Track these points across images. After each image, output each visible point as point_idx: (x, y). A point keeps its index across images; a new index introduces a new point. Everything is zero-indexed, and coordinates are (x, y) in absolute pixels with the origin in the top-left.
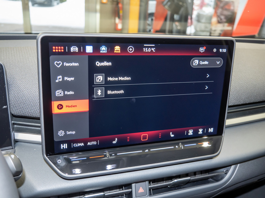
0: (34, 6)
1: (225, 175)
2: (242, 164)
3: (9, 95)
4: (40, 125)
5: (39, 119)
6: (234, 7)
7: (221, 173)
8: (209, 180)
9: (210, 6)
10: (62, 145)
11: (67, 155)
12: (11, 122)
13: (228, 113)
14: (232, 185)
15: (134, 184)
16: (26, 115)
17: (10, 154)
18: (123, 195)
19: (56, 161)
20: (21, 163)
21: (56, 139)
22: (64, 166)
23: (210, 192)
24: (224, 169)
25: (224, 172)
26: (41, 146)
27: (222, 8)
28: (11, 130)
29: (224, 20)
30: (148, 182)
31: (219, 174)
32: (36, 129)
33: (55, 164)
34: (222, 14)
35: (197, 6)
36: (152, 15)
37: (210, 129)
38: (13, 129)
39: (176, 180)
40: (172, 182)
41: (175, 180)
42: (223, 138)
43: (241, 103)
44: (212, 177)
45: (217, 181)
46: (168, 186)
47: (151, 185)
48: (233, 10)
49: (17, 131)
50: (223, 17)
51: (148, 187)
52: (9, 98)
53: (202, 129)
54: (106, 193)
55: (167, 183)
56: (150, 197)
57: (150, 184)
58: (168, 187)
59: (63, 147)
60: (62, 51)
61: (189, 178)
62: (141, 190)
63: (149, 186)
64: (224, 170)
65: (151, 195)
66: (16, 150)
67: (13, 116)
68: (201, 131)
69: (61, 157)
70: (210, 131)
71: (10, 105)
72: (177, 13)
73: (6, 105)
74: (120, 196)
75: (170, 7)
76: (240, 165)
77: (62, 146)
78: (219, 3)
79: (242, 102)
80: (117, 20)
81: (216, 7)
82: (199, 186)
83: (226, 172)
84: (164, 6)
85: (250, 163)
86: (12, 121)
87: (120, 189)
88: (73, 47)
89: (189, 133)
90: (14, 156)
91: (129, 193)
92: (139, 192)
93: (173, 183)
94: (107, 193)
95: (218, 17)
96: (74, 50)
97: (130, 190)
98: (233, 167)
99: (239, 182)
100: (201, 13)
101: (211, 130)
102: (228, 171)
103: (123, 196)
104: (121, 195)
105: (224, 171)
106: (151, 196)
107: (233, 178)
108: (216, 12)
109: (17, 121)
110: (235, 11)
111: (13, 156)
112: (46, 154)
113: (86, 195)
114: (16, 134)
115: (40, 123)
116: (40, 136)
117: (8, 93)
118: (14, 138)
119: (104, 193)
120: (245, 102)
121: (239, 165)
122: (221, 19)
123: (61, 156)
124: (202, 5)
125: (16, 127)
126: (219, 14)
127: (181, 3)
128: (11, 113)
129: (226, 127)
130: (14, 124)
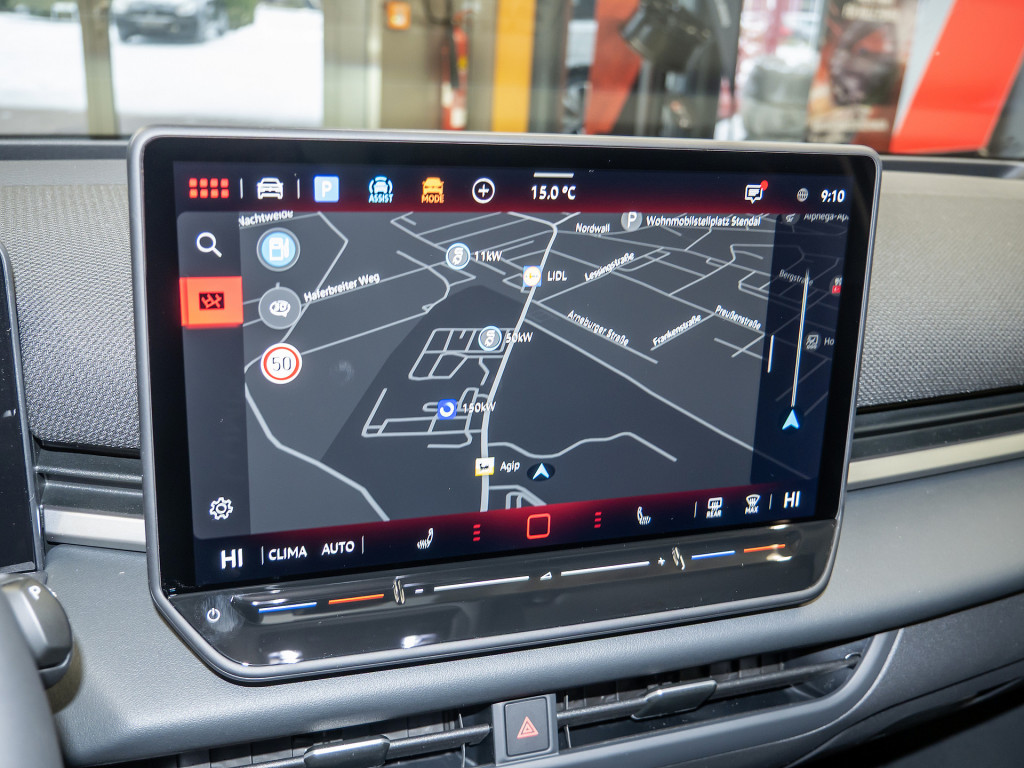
0: (130, 41)
1: (850, 670)
2: (913, 627)
3: (22, 364)
4: (138, 479)
5: (135, 454)
6: (895, 43)
7: (832, 665)
8: (788, 690)
9: (805, 39)
10: (223, 553)
11: (245, 592)
12: (31, 469)
13: (856, 436)
14: (877, 710)
15: (501, 704)
16: (88, 441)
17: (23, 585)
18: (460, 749)
19: (200, 614)
20: (67, 618)
21: (199, 532)
22: (230, 633)
23: (792, 739)
24: (843, 648)
25: (844, 659)
26: (143, 559)
27: (850, 47)
28: (32, 497)
29: (859, 95)
30: (554, 695)
31: (827, 670)
32: (125, 497)
33: (199, 624)
34: (849, 72)
35: (756, 40)
36: (580, 74)
37: (790, 496)
38: (40, 494)
39: (660, 692)
40: (645, 699)
41: (655, 690)
42: (838, 528)
43: (906, 397)
44: (798, 681)
45: (819, 695)
46: (633, 716)
47: (564, 710)
48: (893, 54)
49: (54, 504)
50: (852, 84)
51: (554, 716)
52: (23, 376)
53: (758, 497)
54: (392, 741)
55: (628, 703)
56: (560, 754)
57: (562, 704)
58: (629, 718)
59: (229, 563)
60: (225, 194)
61: (711, 683)
62: (528, 730)
63: (559, 712)
64: (845, 652)
65: (567, 747)
66: (51, 577)
67: (39, 443)
68: (752, 503)
69: (220, 598)
70: (789, 503)
71: (26, 401)
72: (678, 68)
73: (14, 405)
74: (448, 754)
75: (649, 42)
76: (904, 634)
77: (224, 559)
78: (837, 29)
79: (911, 394)
80: (448, 96)
81: (828, 43)
82: (749, 713)
83: (852, 662)
84: (628, 39)
85: (944, 626)
86: (34, 464)
87: (449, 721)
88: (264, 180)
89: (710, 510)
90: (39, 590)
91: (481, 739)
92: (520, 736)
93: (649, 700)
94: (399, 740)
95: (835, 80)
96: (267, 192)
97: (486, 728)
98: (878, 640)
99: (903, 700)
100: (770, 66)
101: (792, 499)
102: (859, 655)
103: (457, 753)
104: (452, 750)
105: (847, 657)
106: (566, 751)
107: (880, 684)
108: (825, 65)
109: (55, 466)
110: (901, 59)
111: (35, 591)
112: (163, 587)
113: (318, 747)
114: (50, 514)
115: (139, 471)
116: (142, 522)
117: (22, 357)
118: (43, 529)
119: (387, 741)
120: (922, 392)
121: (901, 631)
122: (846, 91)
123: (218, 594)
124: (775, 37)
125: (51, 489)
126: (836, 71)
127: (691, 30)
128: (30, 433)
129: (849, 491)
130: (43, 476)
